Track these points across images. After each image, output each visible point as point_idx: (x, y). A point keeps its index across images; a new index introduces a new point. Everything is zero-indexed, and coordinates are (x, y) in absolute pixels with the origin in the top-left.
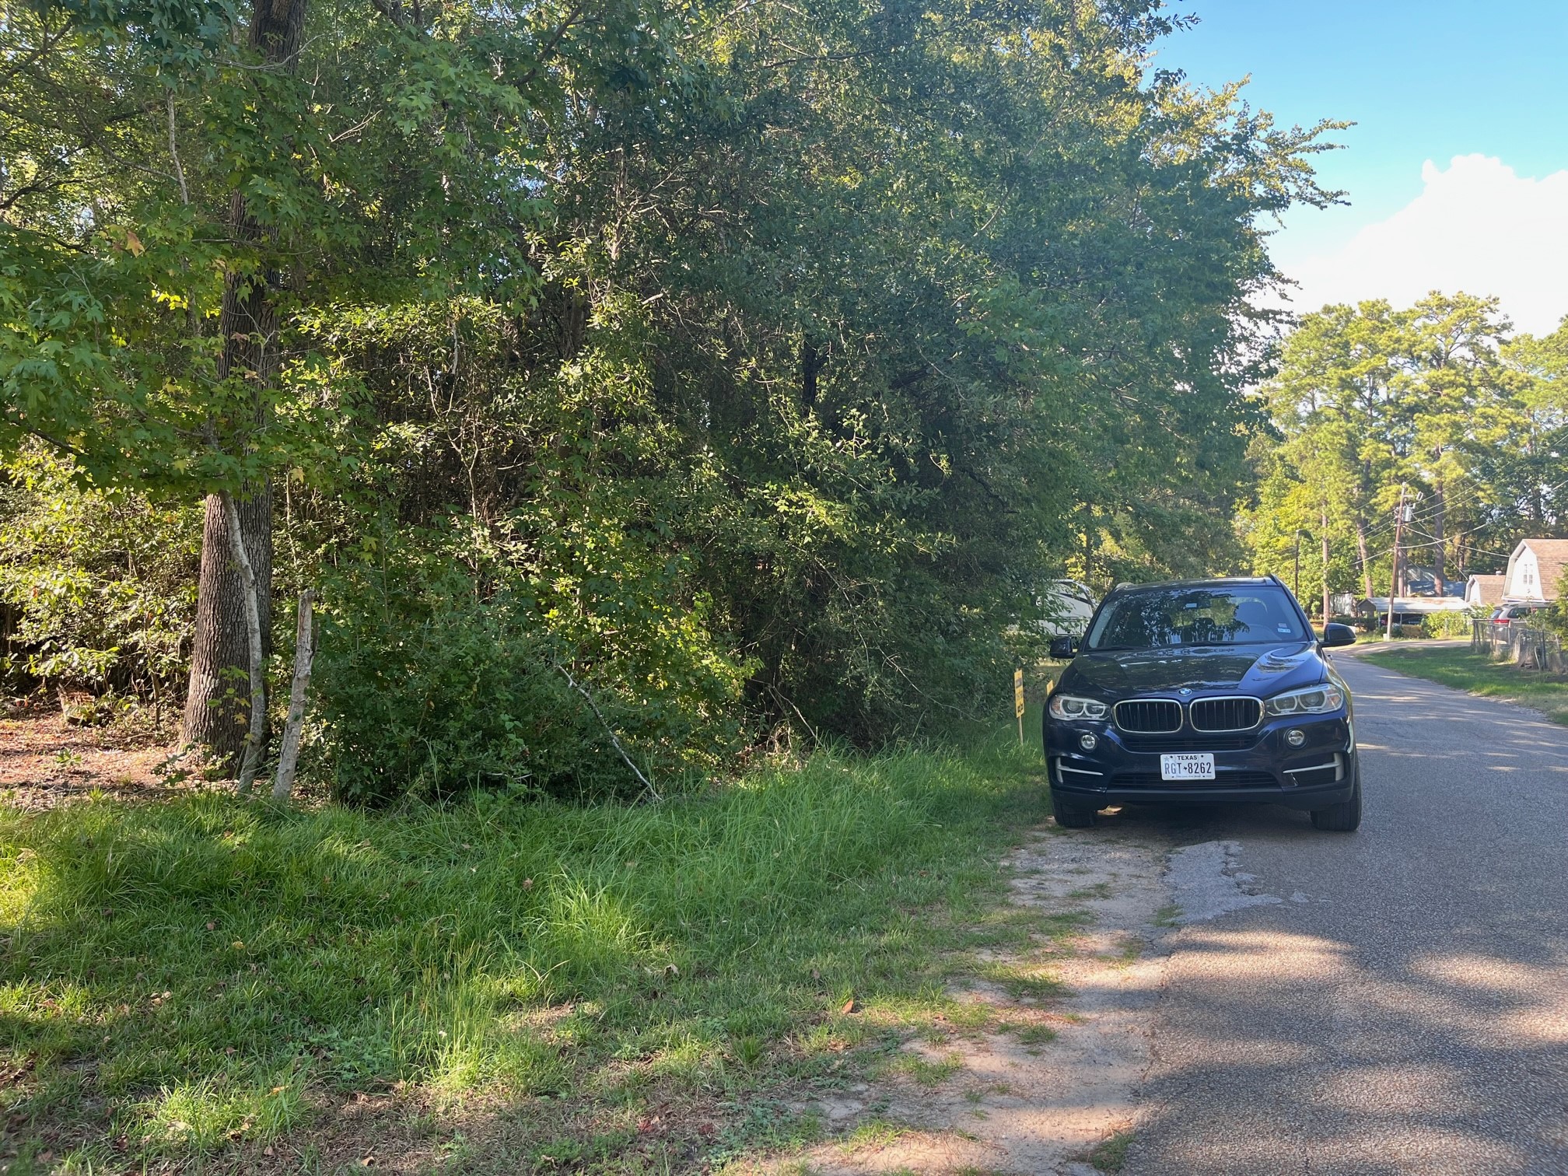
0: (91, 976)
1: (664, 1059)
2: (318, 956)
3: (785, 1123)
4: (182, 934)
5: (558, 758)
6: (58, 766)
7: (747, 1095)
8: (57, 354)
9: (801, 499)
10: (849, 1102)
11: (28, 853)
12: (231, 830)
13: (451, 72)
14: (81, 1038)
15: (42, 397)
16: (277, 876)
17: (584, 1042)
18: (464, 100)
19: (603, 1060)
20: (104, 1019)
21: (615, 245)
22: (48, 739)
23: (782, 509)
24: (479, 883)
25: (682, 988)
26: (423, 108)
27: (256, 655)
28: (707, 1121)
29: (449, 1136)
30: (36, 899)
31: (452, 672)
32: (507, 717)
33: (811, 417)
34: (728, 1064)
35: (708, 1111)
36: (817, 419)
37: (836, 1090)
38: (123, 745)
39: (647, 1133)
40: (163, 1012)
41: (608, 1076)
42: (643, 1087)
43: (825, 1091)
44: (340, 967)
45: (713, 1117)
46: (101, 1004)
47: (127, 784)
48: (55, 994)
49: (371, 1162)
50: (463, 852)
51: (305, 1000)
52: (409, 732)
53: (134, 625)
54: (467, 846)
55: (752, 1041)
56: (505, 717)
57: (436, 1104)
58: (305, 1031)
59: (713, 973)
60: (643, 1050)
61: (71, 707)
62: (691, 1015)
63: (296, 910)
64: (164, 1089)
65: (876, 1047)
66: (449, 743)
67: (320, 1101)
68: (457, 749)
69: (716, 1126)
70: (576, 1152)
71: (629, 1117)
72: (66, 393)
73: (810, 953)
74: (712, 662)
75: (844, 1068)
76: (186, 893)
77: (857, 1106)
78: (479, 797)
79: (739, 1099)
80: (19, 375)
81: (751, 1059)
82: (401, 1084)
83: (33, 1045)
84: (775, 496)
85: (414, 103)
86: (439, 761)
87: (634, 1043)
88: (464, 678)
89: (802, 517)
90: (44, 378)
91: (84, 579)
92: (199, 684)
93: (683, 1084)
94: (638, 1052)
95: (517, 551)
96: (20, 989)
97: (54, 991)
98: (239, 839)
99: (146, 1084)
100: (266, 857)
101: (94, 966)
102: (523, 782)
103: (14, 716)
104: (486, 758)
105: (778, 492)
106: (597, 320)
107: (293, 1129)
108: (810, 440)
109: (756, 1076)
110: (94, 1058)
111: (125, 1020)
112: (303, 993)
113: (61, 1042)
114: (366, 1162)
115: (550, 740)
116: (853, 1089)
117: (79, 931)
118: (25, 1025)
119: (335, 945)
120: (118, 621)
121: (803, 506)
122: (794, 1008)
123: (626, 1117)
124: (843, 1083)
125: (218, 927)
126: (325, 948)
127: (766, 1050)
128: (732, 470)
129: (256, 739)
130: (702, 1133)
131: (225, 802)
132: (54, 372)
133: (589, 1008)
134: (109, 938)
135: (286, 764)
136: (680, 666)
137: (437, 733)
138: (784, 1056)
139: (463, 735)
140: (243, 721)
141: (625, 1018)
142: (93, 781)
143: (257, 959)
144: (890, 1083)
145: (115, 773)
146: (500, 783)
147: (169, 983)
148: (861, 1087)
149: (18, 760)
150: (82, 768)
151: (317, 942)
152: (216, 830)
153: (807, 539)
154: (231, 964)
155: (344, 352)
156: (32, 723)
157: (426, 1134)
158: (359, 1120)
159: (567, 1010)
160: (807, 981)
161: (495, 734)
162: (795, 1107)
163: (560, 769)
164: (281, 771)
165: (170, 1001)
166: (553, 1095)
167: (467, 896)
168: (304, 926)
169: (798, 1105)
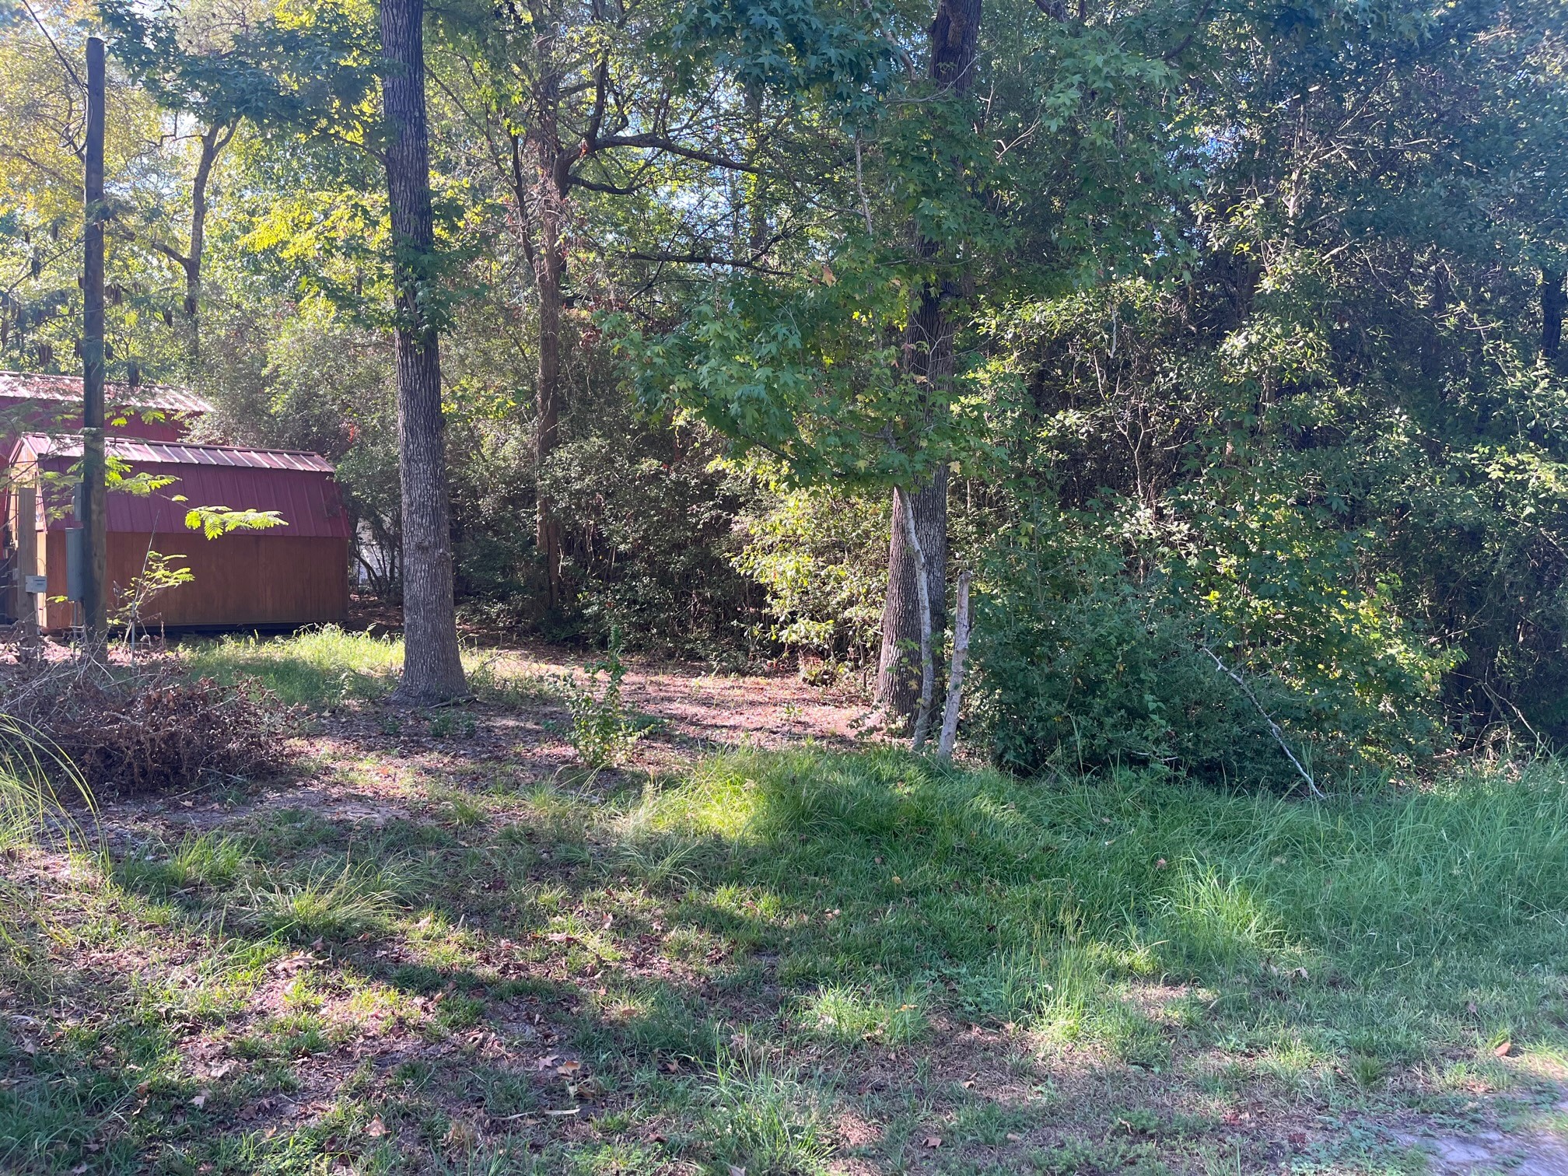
0: (784, 887)
1: (1271, 1060)
2: (960, 901)
3: (1386, 1151)
4: (855, 862)
5: (1207, 743)
6: (785, 716)
7: (1353, 1115)
8: (768, 377)
9: (1521, 462)
10: (1472, 1149)
11: (750, 783)
12: (902, 781)
13: (1099, 60)
14: (769, 935)
15: (756, 415)
16: (932, 825)
17: (1191, 1025)
18: (1110, 85)
19: (1206, 1047)
20: (789, 923)
21: (1293, 200)
22: (786, 694)
23: (1494, 476)
24: (1112, 857)
25: (1309, 993)
26: (1068, 103)
27: (926, 629)
28: (1300, 1130)
29: (1042, 1079)
30: (753, 819)
31: (1097, 650)
32: (1150, 698)
33: (1540, 363)
34: (1341, 1080)
35: (1305, 1122)
36: (1547, 365)
37: (1461, 1133)
38: (838, 703)
39: (1233, 1126)
40: (834, 924)
41: (1207, 1062)
42: (1239, 1082)
43: (1447, 1130)
44: (976, 913)
45: (1309, 1128)
46: (787, 911)
47: (834, 735)
48: (756, 897)
49: (971, 1086)
50: (1102, 825)
51: (944, 937)
52: (1056, 706)
53: (851, 602)
54: (1106, 820)
55: (1375, 1061)
56: (1148, 697)
57: (1037, 1049)
58: (941, 963)
59: (1349, 985)
60: (1248, 1046)
61: (807, 668)
62: (1311, 1023)
63: (946, 856)
64: (821, 988)
65: (1528, 1099)
66: (1093, 719)
67: (942, 1025)
68: (1101, 724)
69: (1309, 1135)
70: (1152, 1124)
71: (1216, 1106)
72: (774, 410)
73: (1473, 984)
74: (1398, 650)
75: (1476, 1111)
76: (861, 829)
77: (1482, 1154)
78: (1121, 775)
79: (1342, 1117)
80: (739, 398)
81: (1368, 1080)
82: (1011, 1026)
83: (734, 934)
84: (1487, 460)
85: (1060, 101)
86: (1084, 736)
87: (1240, 1037)
88: (1109, 657)
89: (1523, 484)
90: (757, 399)
91: (808, 562)
92: (889, 653)
93: (1284, 1088)
94: (1243, 1047)
95: (1180, 532)
96: (732, 889)
97: (756, 895)
98: (907, 790)
99: (808, 982)
100: (925, 808)
101: (786, 879)
102: (1166, 763)
103: (767, 675)
104: (1130, 738)
105: (1491, 457)
106: (1267, 284)
107: (913, 1042)
108: (1537, 391)
109: (1369, 1098)
110: (776, 954)
111: (803, 927)
112: (942, 930)
113: (753, 936)
114: (967, 1084)
115: (1199, 724)
116: (1483, 1136)
117: (778, 850)
118: (731, 918)
119: (976, 894)
120: (838, 599)
121: (1525, 471)
122: (1436, 1039)
123: (1214, 1105)
124: (1471, 1127)
125: (883, 862)
126: (967, 894)
127: (1387, 1074)
128: (1431, 433)
129: (927, 704)
130: (1292, 1140)
131: (901, 756)
132: (763, 394)
133: (1203, 994)
134: (801, 859)
135: (948, 728)
136: (1360, 654)
137: (1084, 709)
138: (1409, 1086)
139: (1108, 712)
140: (915, 687)
141: (1239, 1010)
142: (809, 730)
143: (910, 895)
144: (1532, 1139)
145: (825, 725)
146: (1144, 762)
147: (840, 903)
148: (1493, 1136)
149: (759, 710)
150: (802, 719)
151: (960, 888)
152: (890, 780)
153: (1529, 510)
154: (889, 895)
155: (1017, 348)
156: (777, 680)
157: (1024, 1073)
158: (970, 1048)
159: (1182, 992)
160: (1458, 1011)
161: (1137, 714)
162: (1405, 1139)
163: (1207, 754)
164: (944, 734)
165: (838, 917)
166: (1146, 1066)
167: (1100, 867)
168: (951, 872)
169: (1409, 1138)
